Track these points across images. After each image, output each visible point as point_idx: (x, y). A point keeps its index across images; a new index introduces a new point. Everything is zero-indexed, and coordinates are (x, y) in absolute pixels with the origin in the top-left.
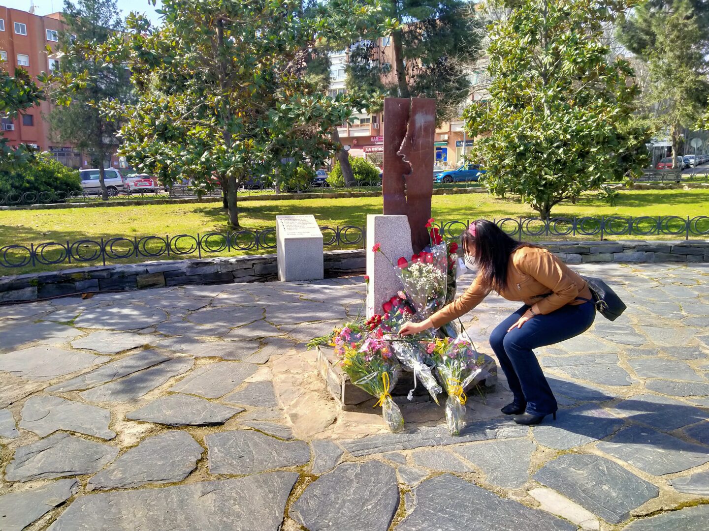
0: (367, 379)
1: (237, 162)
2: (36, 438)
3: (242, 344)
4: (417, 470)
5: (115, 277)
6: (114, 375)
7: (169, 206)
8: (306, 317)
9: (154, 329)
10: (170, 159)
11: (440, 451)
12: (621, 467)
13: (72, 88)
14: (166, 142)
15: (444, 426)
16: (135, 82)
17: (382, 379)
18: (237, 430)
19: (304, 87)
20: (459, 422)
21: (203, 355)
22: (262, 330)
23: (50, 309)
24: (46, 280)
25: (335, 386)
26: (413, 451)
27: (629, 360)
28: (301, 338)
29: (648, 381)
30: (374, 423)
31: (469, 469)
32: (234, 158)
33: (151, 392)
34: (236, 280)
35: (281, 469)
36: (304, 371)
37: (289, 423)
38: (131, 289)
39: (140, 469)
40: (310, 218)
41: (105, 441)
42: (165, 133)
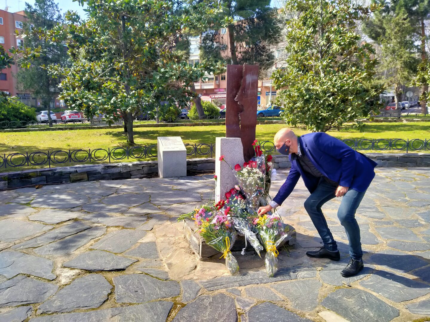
0: (216, 241)
1: (133, 104)
2: (5, 279)
3: (136, 218)
4: (248, 300)
5: (57, 175)
6: (55, 238)
7: (90, 130)
8: (176, 201)
9: (80, 208)
10: (91, 101)
11: (262, 287)
12: (375, 297)
13: (31, 57)
14: (89, 91)
15: (264, 270)
16: (70, 54)
17: (225, 241)
18: (134, 274)
19: (175, 58)
20: (274, 268)
21: (112, 225)
22: (149, 209)
23: (15, 195)
24: (12, 177)
25: (195, 245)
26: (245, 287)
27: (376, 228)
28: (173, 214)
29: (388, 242)
30: (220, 269)
31: (281, 298)
32: (131, 101)
33: (79, 249)
34: (132, 177)
35: (162, 299)
36: (175, 235)
37: (167, 269)
38: (66, 182)
39: (72, 300)
40: (179, 138)
41: (49, 281)
42: (88, 86)
